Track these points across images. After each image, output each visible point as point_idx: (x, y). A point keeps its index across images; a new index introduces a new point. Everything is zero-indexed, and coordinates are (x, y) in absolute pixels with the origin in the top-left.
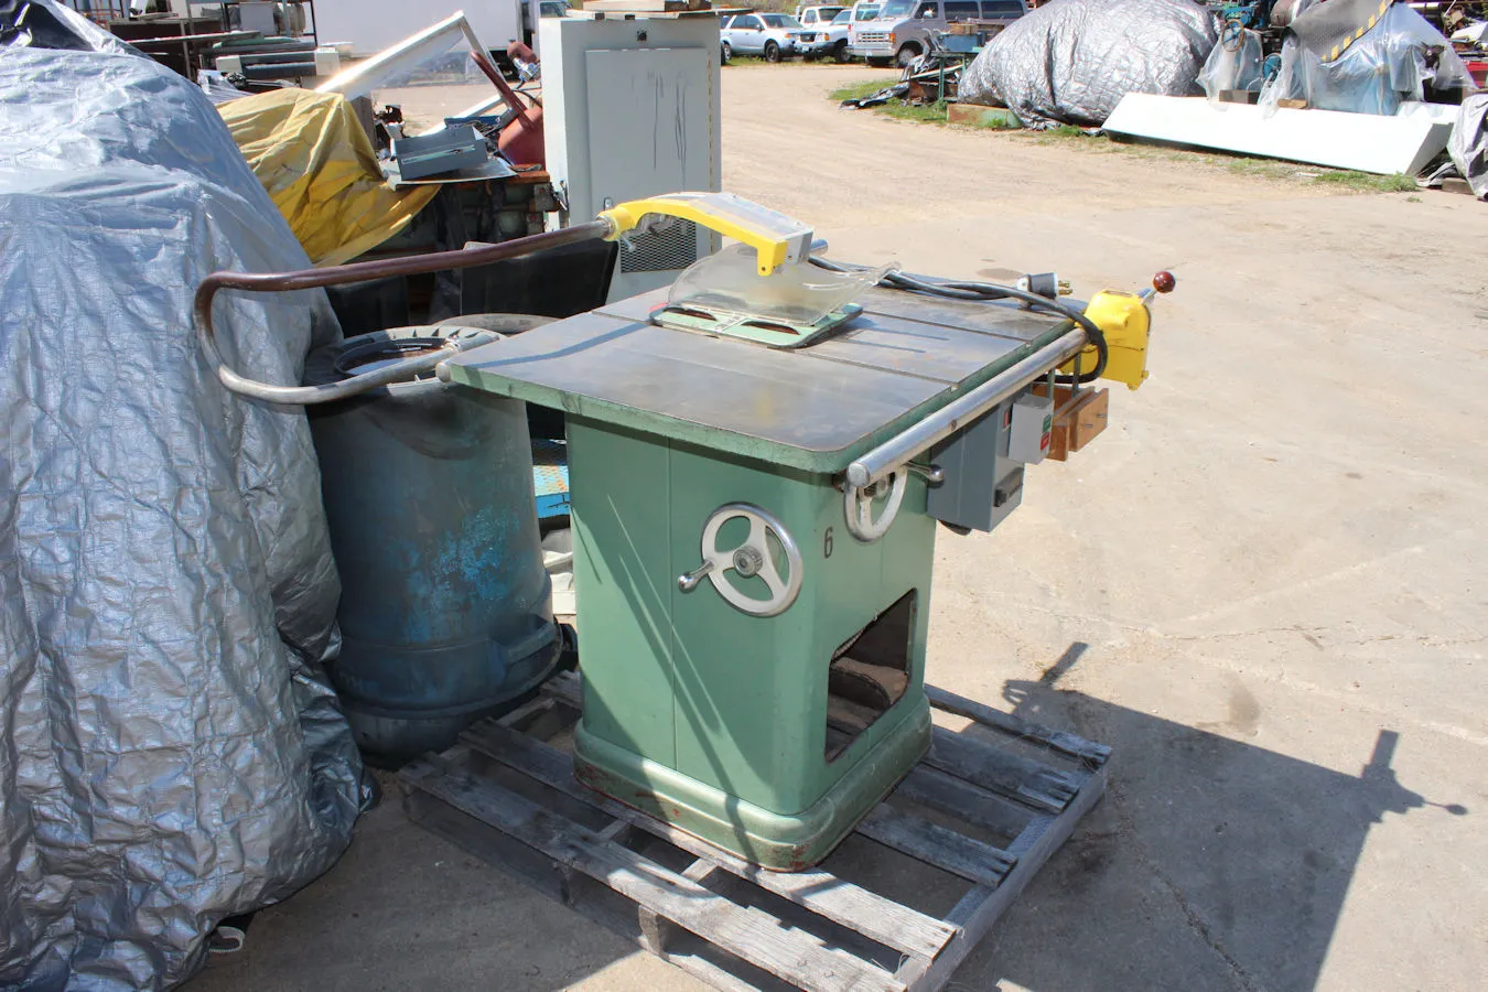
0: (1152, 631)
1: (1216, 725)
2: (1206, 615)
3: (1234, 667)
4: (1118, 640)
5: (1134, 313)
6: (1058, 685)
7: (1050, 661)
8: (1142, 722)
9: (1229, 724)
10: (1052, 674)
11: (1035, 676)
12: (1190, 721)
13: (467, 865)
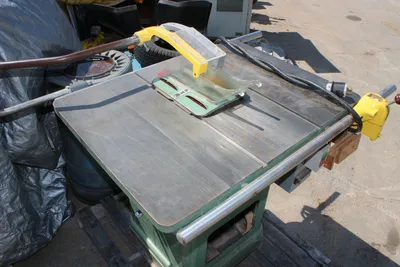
0: (367, 192)
1: (379, 245)
2: (390, 188)
3: (395, 217)
4: (352, 194)
5: (380, 110)
6: (323, 212)
7: (323, 199)
8: (350, 236)
9: (385, 246)
10: (323, 206)
11: (315, 206)
12: (368, 241)
13: (92, 250)
